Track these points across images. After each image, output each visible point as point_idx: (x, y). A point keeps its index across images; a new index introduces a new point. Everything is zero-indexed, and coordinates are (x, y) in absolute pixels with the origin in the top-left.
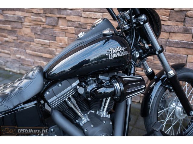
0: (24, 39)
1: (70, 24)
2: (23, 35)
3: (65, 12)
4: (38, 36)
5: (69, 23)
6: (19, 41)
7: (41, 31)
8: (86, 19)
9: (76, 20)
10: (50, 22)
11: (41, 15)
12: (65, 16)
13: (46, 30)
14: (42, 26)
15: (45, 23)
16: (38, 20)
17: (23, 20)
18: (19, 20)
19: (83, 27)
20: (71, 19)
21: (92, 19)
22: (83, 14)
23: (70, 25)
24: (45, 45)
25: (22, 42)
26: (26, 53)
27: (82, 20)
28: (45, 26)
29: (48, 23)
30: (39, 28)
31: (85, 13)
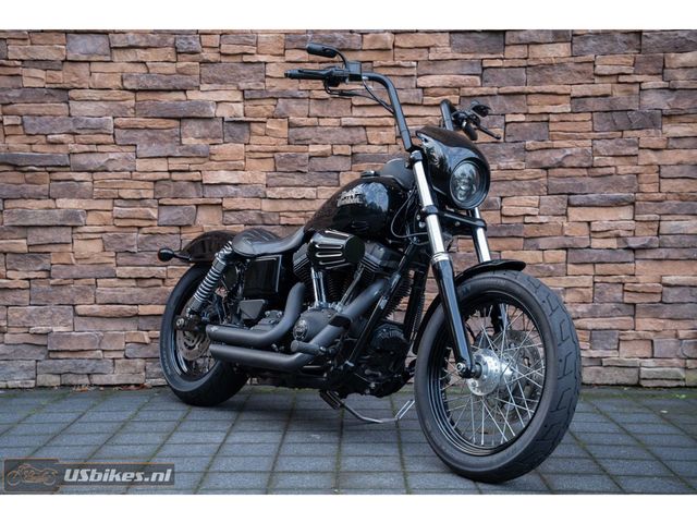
0: (75, 272)
1: (231, 217)
2: (74, 261)
3: (220, 191)
4: (129, 259)
5: (227, 215)
6: (52, 282)
7: (141, 243)
8: (277, 202)
9: (250, 206)
10: (175, 218)
11: (148, 202)
12: (220, 201)
13: (158, 239)
14: (145, 230)
15: (156, 223)
16: (137, 215)
17: (82, 219)
18: (70, 220)
19: (267, 221)
20: (237, 207)
21: (291, 202)
22: (268, 192)
23: (233, 219)
24: (153, 278)
25: (66, 282)
26: (76, 314)
27: (266, 206)
28: (156, 229)
29: (167, 221)
30: (136, 236)
31: (274, 191)
